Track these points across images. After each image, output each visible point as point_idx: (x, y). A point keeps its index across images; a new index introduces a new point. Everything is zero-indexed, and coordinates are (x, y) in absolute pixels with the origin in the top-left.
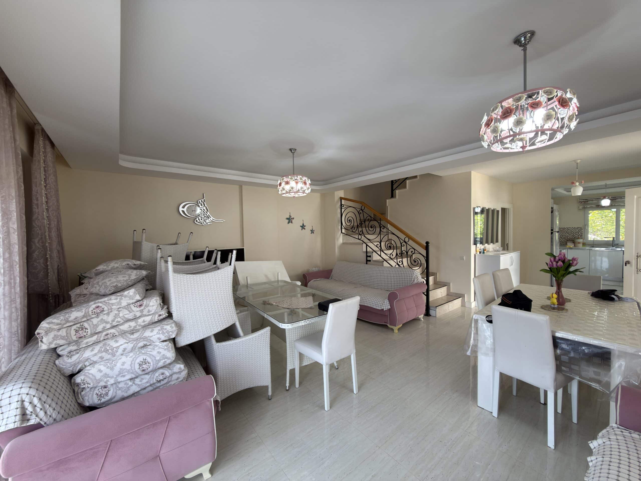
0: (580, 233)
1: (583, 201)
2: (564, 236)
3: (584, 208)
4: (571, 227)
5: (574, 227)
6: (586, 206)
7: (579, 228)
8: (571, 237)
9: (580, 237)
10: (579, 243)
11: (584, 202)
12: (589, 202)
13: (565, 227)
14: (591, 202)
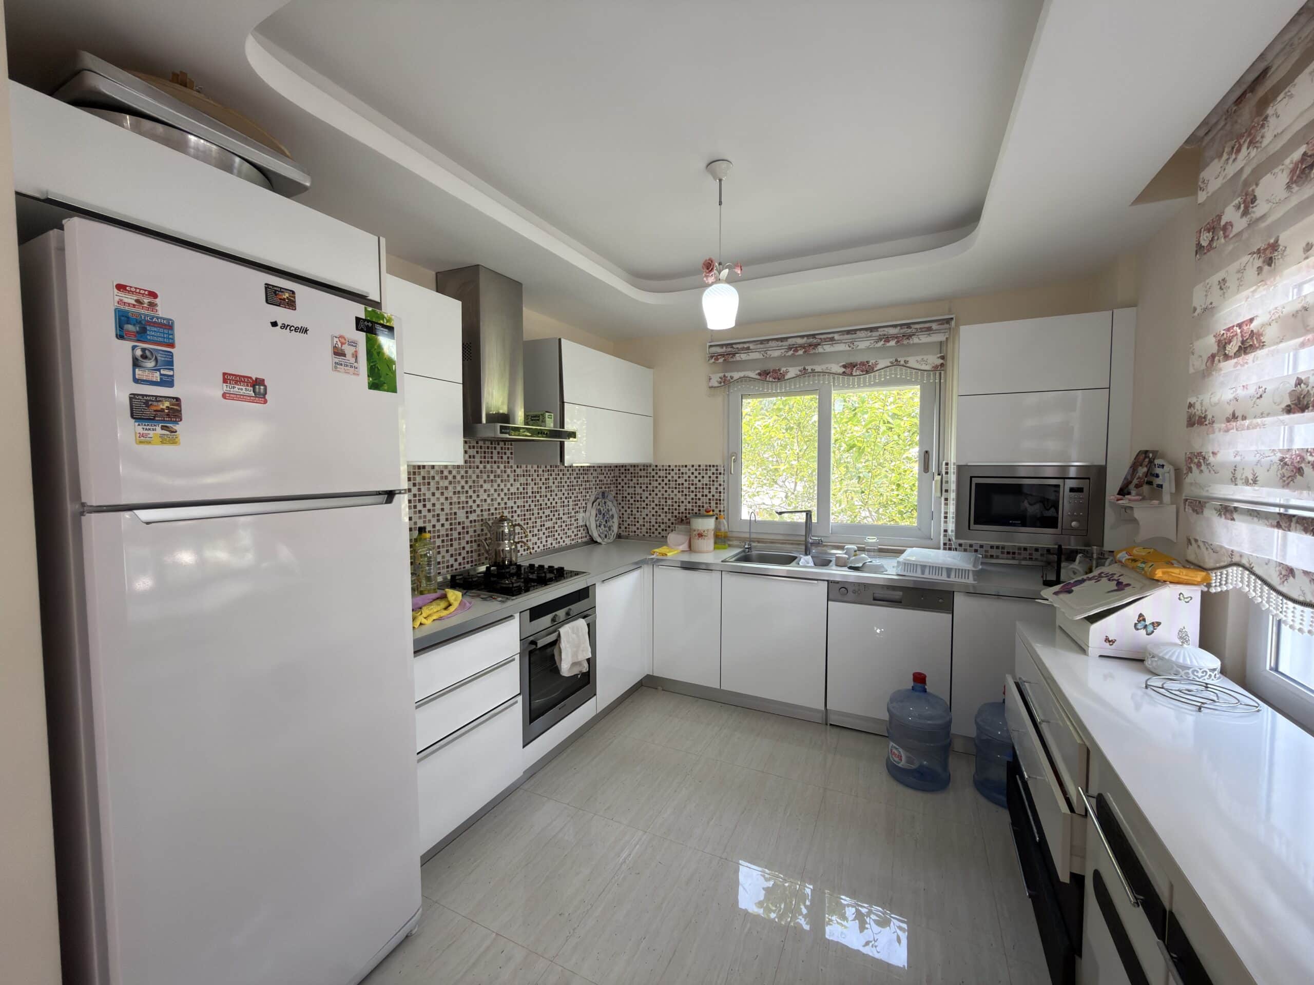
0: (713, 490)
1: (719, 350)
2: (669, 502)
3: (725, 382)
4: (689, 464)
5: (696, 464)
6: (728, 375)
7: (713, 470)
8: (689, 506)
9: (713, 504)
10: (700, 535)
11: (722, 355)
12: (737, 357)
13: (673, 464)
14: (744, 357)
